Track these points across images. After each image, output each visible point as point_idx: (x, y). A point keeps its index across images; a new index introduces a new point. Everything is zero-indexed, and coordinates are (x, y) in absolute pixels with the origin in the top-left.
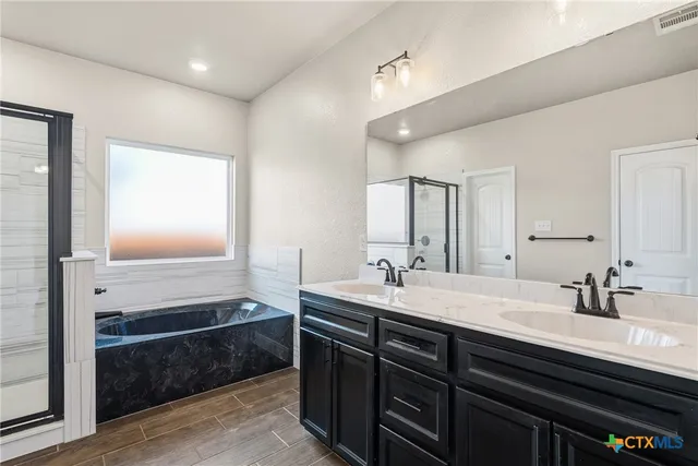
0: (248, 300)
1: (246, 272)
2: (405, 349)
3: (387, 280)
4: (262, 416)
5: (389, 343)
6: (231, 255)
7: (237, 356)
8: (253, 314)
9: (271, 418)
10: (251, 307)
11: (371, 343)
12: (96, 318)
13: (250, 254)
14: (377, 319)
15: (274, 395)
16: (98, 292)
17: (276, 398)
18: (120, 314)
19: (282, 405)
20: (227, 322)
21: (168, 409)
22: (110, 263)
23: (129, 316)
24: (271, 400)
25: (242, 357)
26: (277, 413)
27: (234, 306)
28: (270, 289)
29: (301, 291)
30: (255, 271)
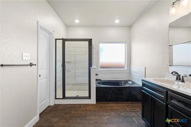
0: (130, 81)
1: (130, 73)
2: (179, 105)
3: (177, 79)
4: (131, 113)
5: (172, 101)
6: (126, 68)
7: (126, 95)
8: (131, 84)
9: (134, 114)
10: (130, 82)
11: (165, 100)
12: (96, 80)
13: (131, 68)
14: (167, 92)
15: (136, 108)
16: (96, 75)
17: (136, 109)
18: (101, 80)
19: (138, 112)
20: (124, 85)
21: (109, 103)
22: (100, 69)
23: (103, 81)
24: (135, 109)
25: (127, 96)
26: (136, 113)
27: (126, 82)
28: (136, 78)
29: (142, 80)
30: (133, 73)
